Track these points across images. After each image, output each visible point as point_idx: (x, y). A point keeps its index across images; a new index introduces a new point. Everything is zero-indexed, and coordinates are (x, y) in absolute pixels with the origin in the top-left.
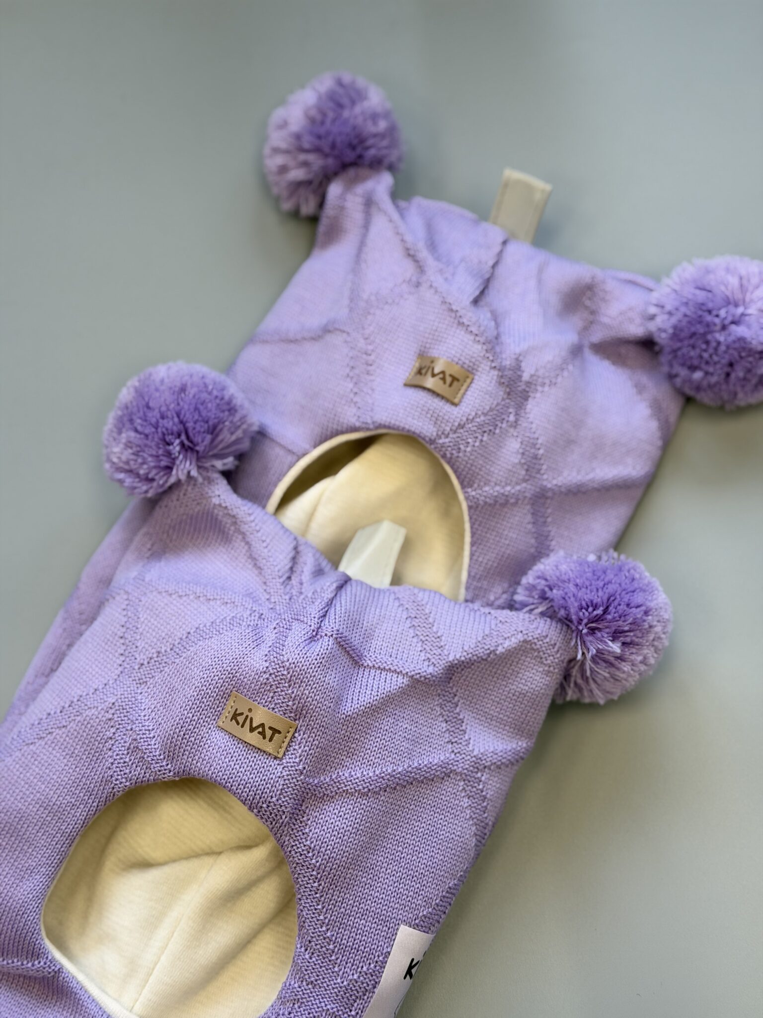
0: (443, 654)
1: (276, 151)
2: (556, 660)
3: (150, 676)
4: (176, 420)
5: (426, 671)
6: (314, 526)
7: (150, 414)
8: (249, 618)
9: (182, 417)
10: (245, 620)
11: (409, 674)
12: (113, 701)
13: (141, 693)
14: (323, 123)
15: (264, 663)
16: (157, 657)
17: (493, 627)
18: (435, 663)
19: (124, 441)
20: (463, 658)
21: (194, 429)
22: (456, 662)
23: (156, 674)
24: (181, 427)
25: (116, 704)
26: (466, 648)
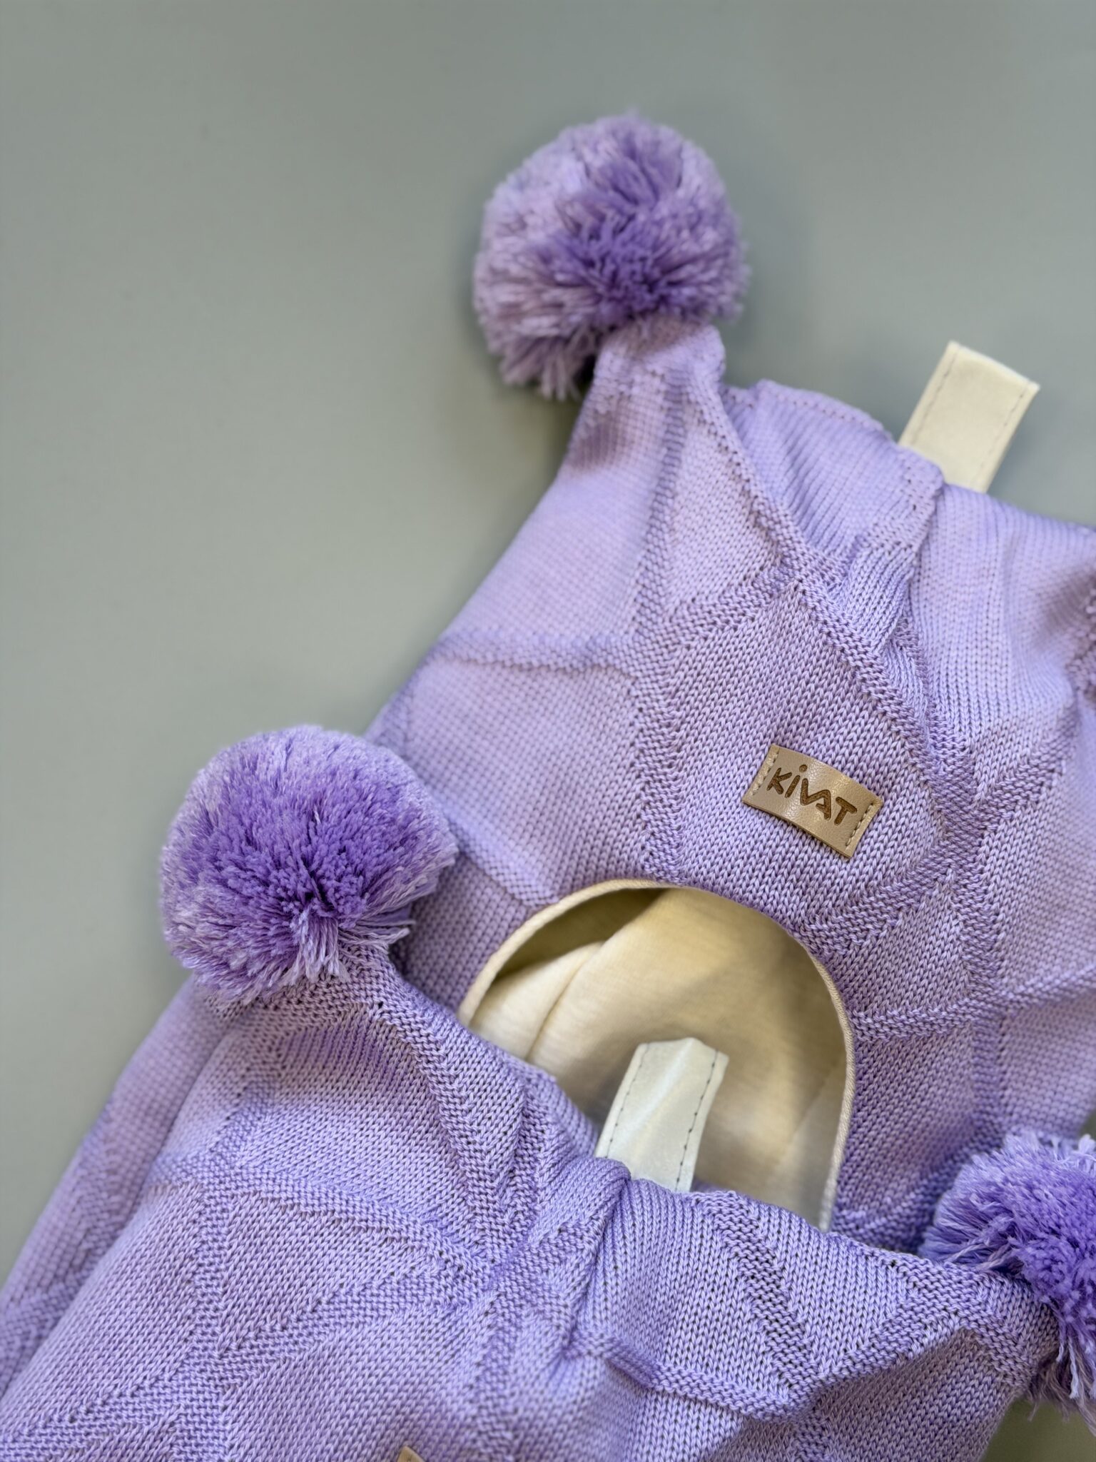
0: (806, 1365)
1: (499, 276)
2: (1019, 1367)
3: (242, 1374)
4: (304, 872)
5: (774, 1402)
6: (554, 1033)
7: (253, 859)
8: (436, 1286)
9: (314, 866)
10: (428, 1290)
11: (743, 1411)
12: (173, 1418)
13: (225, 1408)
14: (595, 235)
15: (468, 1406)
16: (257, 1338)
17: (902, 1300)
18: (792, 1381)
19: (200, 899)
20: (845, 1373)
21: (337, 890)
22: (832, 1380)
23: (254, 1372)
24: (312, 885)
25: (177, 1426)
26: (851, 1352)
